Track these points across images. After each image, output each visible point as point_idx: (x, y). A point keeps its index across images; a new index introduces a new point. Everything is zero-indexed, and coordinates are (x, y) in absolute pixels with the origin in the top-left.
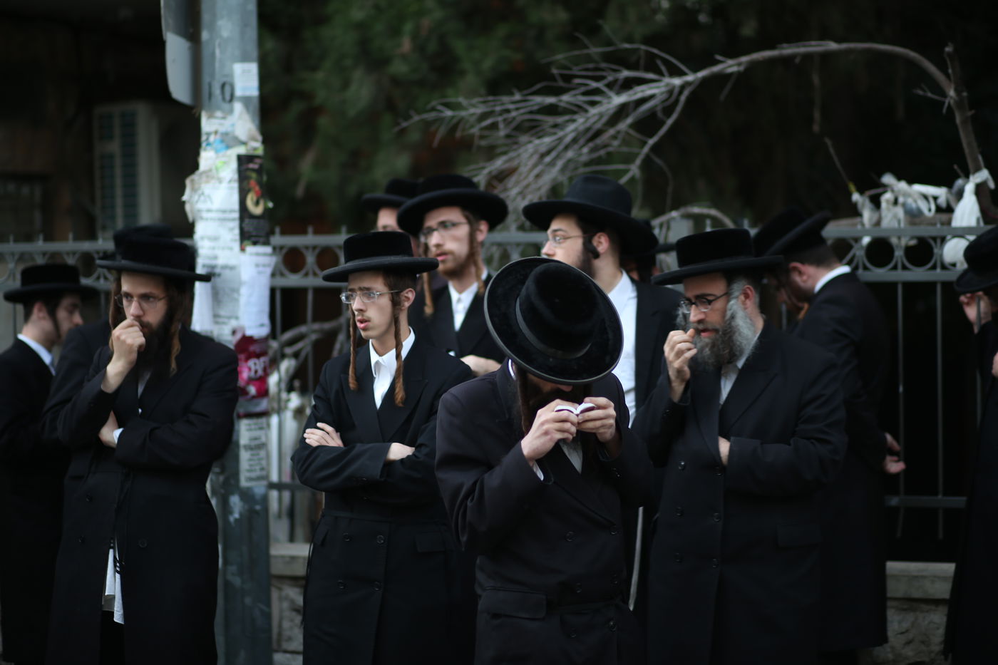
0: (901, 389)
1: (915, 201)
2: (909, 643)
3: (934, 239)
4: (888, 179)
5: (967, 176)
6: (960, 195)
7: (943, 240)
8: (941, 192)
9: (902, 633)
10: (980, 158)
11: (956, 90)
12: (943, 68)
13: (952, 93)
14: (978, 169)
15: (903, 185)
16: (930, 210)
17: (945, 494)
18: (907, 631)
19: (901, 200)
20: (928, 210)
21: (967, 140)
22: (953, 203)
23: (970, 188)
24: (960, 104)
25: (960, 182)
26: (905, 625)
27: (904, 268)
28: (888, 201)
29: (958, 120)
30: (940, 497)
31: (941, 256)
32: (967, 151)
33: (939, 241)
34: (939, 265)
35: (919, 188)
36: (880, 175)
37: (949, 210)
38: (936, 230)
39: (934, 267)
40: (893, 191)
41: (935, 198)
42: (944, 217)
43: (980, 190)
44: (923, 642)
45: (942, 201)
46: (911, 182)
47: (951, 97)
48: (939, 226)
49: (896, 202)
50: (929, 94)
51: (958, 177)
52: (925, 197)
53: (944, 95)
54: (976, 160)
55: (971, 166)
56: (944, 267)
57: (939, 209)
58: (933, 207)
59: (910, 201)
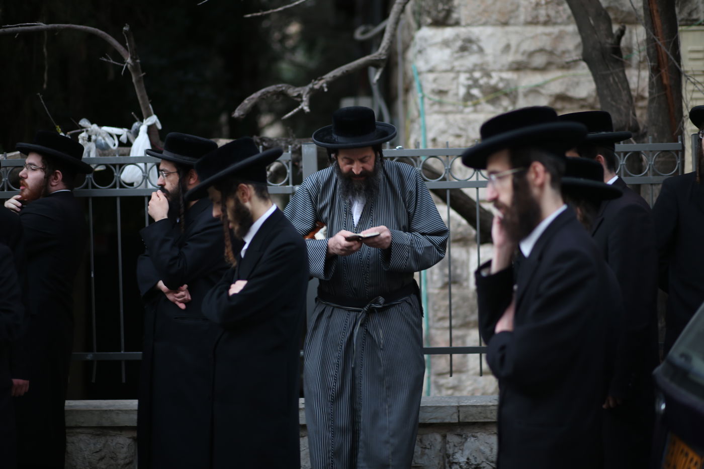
0: (92, 275)
1: (104, 139)
2: (102, 459)
3: (114, 165)
4: (84, 122)
5: (142, 120)
6: (136, 134)
7: (121, 166)
8: (123, 132)
9: (97, 452)
10: (151, 107)
11: (132, 58)
12: (123, 43)
13: (129, 60)
14: (149, 115)
15: (95, 127)
16: (115, 145)
17: (126, 351)
18: (100, 450)
19: (93, 137)
20: (113, 144)
21: (141, 94)
22: (131, 140)
23: (143, 129)
24: (135, 68)
25: (136, 124)
26: (99, 447)
27: (93, 187)
28: (83, 138)
29: (134, 80)
30: (122, 352)
31: (120, 177)
32: (141, 102)
33: (117, 167)
34: (118, 184)
35: (105, 129)
36: (78, 120)
37: (129, 144)
38: (117, 159)
39: (114, 186)
40: (87, 131)
41: (119, 136)
42: (125, 149)
43: (151, 130)
44: (112, 458)
45: (124, 139)
46: (100, 125)
47: (128, 63)
48: (117, 156)
49: (89, 139)
50: (112, 61)
51: (135, 121)
52: (111, 135)
53: (122, 60)
54: (147, 108)
55: (144, 113)
56: (121, 186)
57: (121, 144)
58: (117, 143)
59: (100, 138)
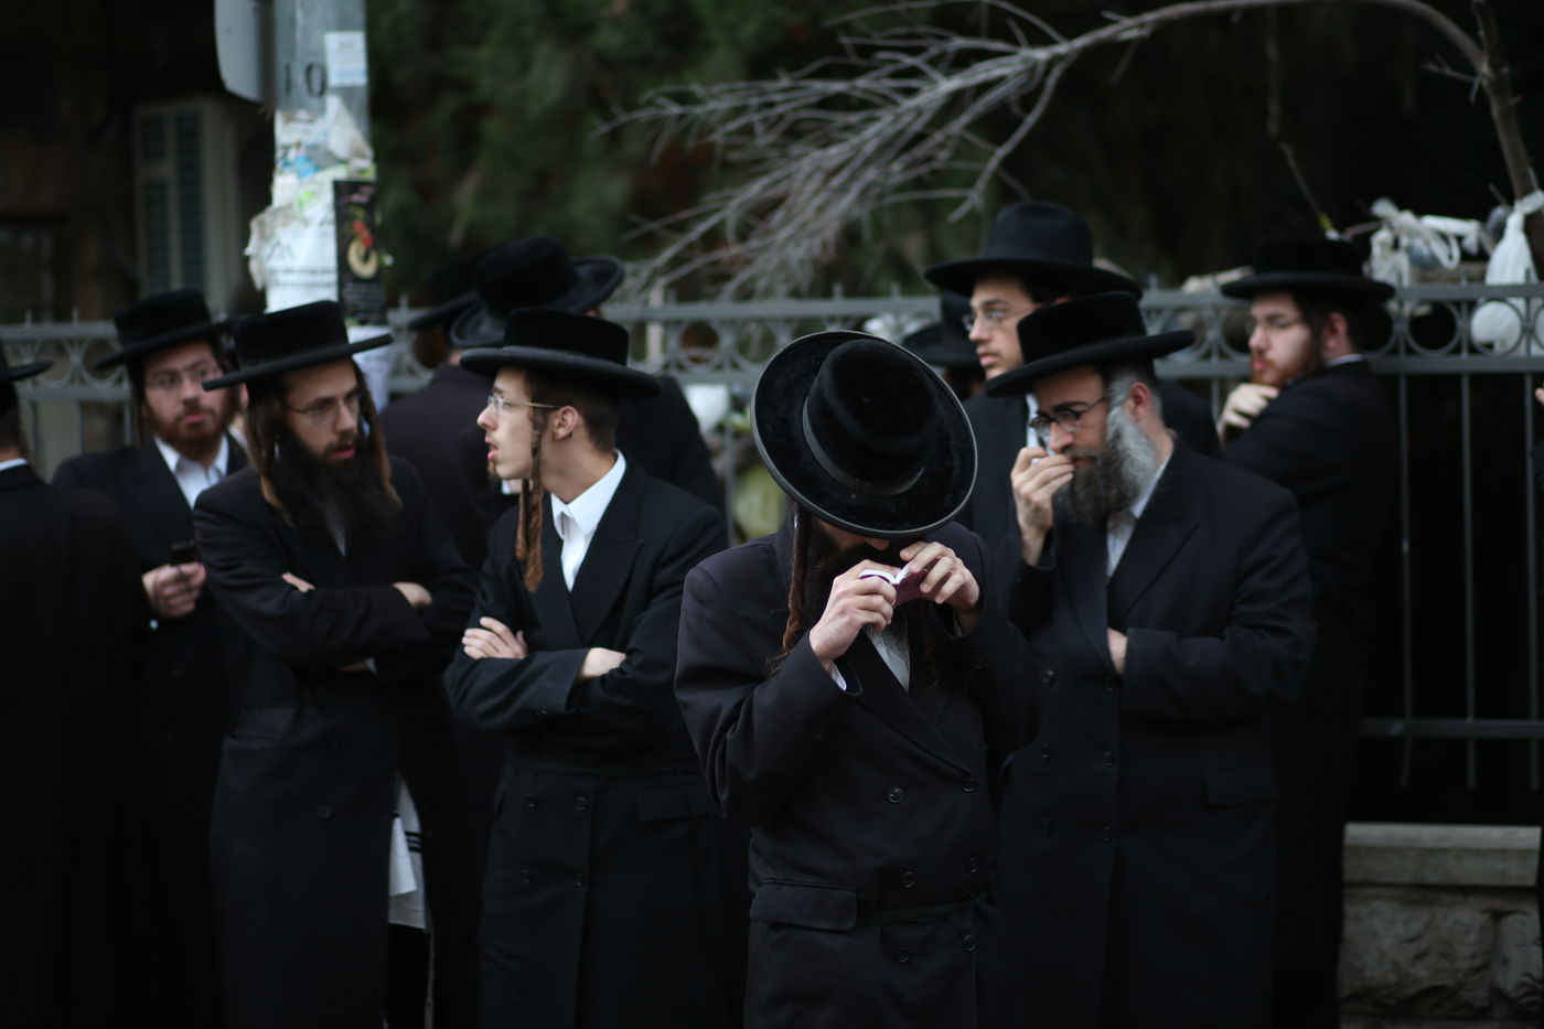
0: (1406, 547)
1: (1427, 243)
2: (1421, 956)
3: (1458, 304)
4: (1383, 208)
5: (1511, 202)
6: (1499, 233)
7: (1472, 306)
8: (1468, 229)
9: (1411, 941)
10: (1531, 173)
11: (1492, 64)
12: (1471, 31)
13: (1485, 68)
14: (1527, 191)
15: (1407, 218)
16: (1451, 257)
17: (1479, 715)
18: (1418, 937)
19: (1404, 241)
20: (1448, 257)
21: (1510, 144)
22: (1487, 246)
23: (1515, 222)
24: (1498, 86)
25: (1498, 212)
26: (1415, 928)
27: (1410, 351)
28: (1383, 244)
29: (1495, 112)
30: (1470, 720)
31: (1468, 331)
32: (1510, 162)
33: (1464, 308)
34: (1465, 347)
35: (1432, 222)
36: (1371, 200)
37: (1482, 257)
38: (1462, 290)
39: (1457, 350)
40: (1391, 228)
41: (1460, 239)
42: (1474, 268)
43: (1532, 225)
44: (1444, 955)
45: (1471, 243)
46: (1420, 212)
47: (1484, 76)
48: (1464, 283)
49: (1396, 245)
50: (1448, 71)
51: (1496, 204)
52: (1444, 237)
53: (1473, 72)
54: (1524, 177)
55: (1517, 185)
56: (1473, 349)
57: (1466, 256)
58: (1456, 253)
59: (1419, 243)
